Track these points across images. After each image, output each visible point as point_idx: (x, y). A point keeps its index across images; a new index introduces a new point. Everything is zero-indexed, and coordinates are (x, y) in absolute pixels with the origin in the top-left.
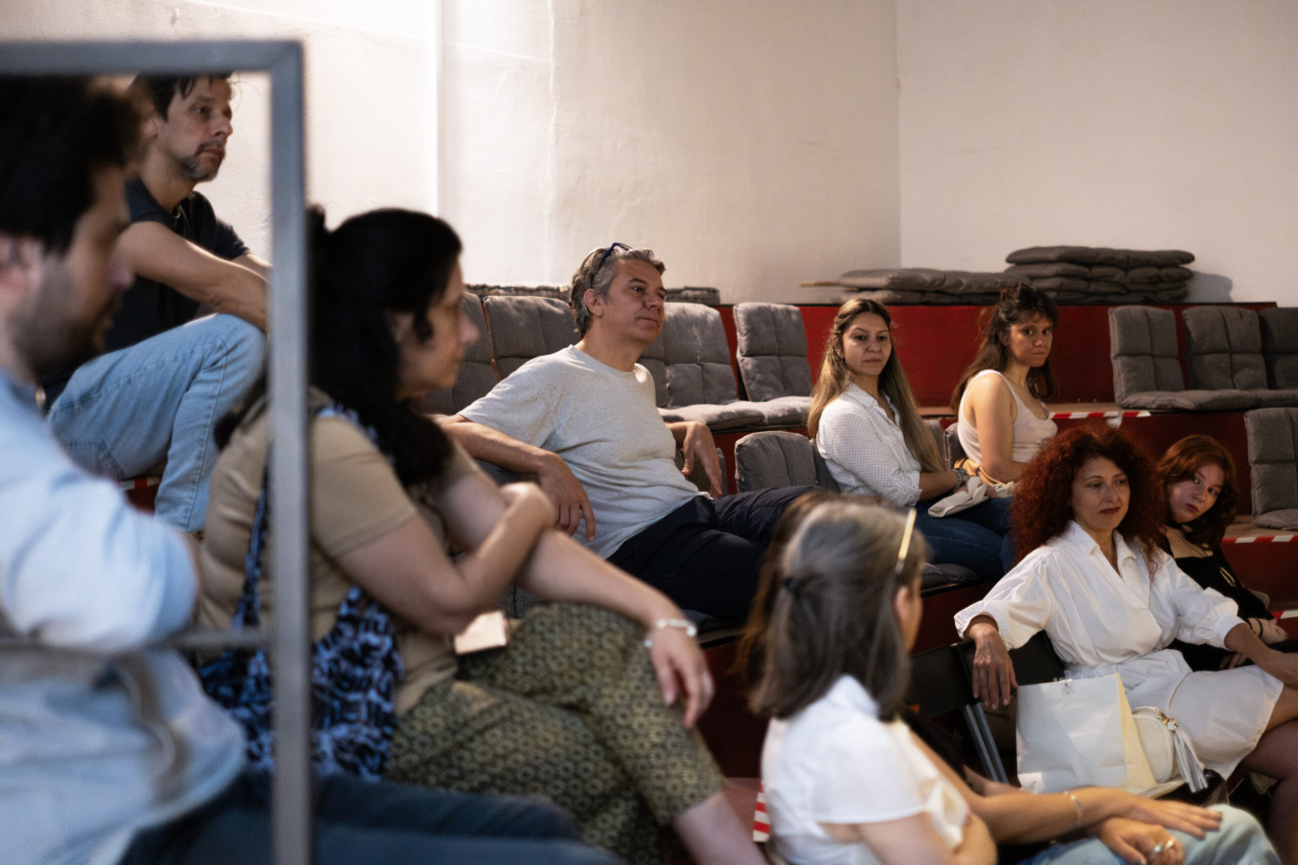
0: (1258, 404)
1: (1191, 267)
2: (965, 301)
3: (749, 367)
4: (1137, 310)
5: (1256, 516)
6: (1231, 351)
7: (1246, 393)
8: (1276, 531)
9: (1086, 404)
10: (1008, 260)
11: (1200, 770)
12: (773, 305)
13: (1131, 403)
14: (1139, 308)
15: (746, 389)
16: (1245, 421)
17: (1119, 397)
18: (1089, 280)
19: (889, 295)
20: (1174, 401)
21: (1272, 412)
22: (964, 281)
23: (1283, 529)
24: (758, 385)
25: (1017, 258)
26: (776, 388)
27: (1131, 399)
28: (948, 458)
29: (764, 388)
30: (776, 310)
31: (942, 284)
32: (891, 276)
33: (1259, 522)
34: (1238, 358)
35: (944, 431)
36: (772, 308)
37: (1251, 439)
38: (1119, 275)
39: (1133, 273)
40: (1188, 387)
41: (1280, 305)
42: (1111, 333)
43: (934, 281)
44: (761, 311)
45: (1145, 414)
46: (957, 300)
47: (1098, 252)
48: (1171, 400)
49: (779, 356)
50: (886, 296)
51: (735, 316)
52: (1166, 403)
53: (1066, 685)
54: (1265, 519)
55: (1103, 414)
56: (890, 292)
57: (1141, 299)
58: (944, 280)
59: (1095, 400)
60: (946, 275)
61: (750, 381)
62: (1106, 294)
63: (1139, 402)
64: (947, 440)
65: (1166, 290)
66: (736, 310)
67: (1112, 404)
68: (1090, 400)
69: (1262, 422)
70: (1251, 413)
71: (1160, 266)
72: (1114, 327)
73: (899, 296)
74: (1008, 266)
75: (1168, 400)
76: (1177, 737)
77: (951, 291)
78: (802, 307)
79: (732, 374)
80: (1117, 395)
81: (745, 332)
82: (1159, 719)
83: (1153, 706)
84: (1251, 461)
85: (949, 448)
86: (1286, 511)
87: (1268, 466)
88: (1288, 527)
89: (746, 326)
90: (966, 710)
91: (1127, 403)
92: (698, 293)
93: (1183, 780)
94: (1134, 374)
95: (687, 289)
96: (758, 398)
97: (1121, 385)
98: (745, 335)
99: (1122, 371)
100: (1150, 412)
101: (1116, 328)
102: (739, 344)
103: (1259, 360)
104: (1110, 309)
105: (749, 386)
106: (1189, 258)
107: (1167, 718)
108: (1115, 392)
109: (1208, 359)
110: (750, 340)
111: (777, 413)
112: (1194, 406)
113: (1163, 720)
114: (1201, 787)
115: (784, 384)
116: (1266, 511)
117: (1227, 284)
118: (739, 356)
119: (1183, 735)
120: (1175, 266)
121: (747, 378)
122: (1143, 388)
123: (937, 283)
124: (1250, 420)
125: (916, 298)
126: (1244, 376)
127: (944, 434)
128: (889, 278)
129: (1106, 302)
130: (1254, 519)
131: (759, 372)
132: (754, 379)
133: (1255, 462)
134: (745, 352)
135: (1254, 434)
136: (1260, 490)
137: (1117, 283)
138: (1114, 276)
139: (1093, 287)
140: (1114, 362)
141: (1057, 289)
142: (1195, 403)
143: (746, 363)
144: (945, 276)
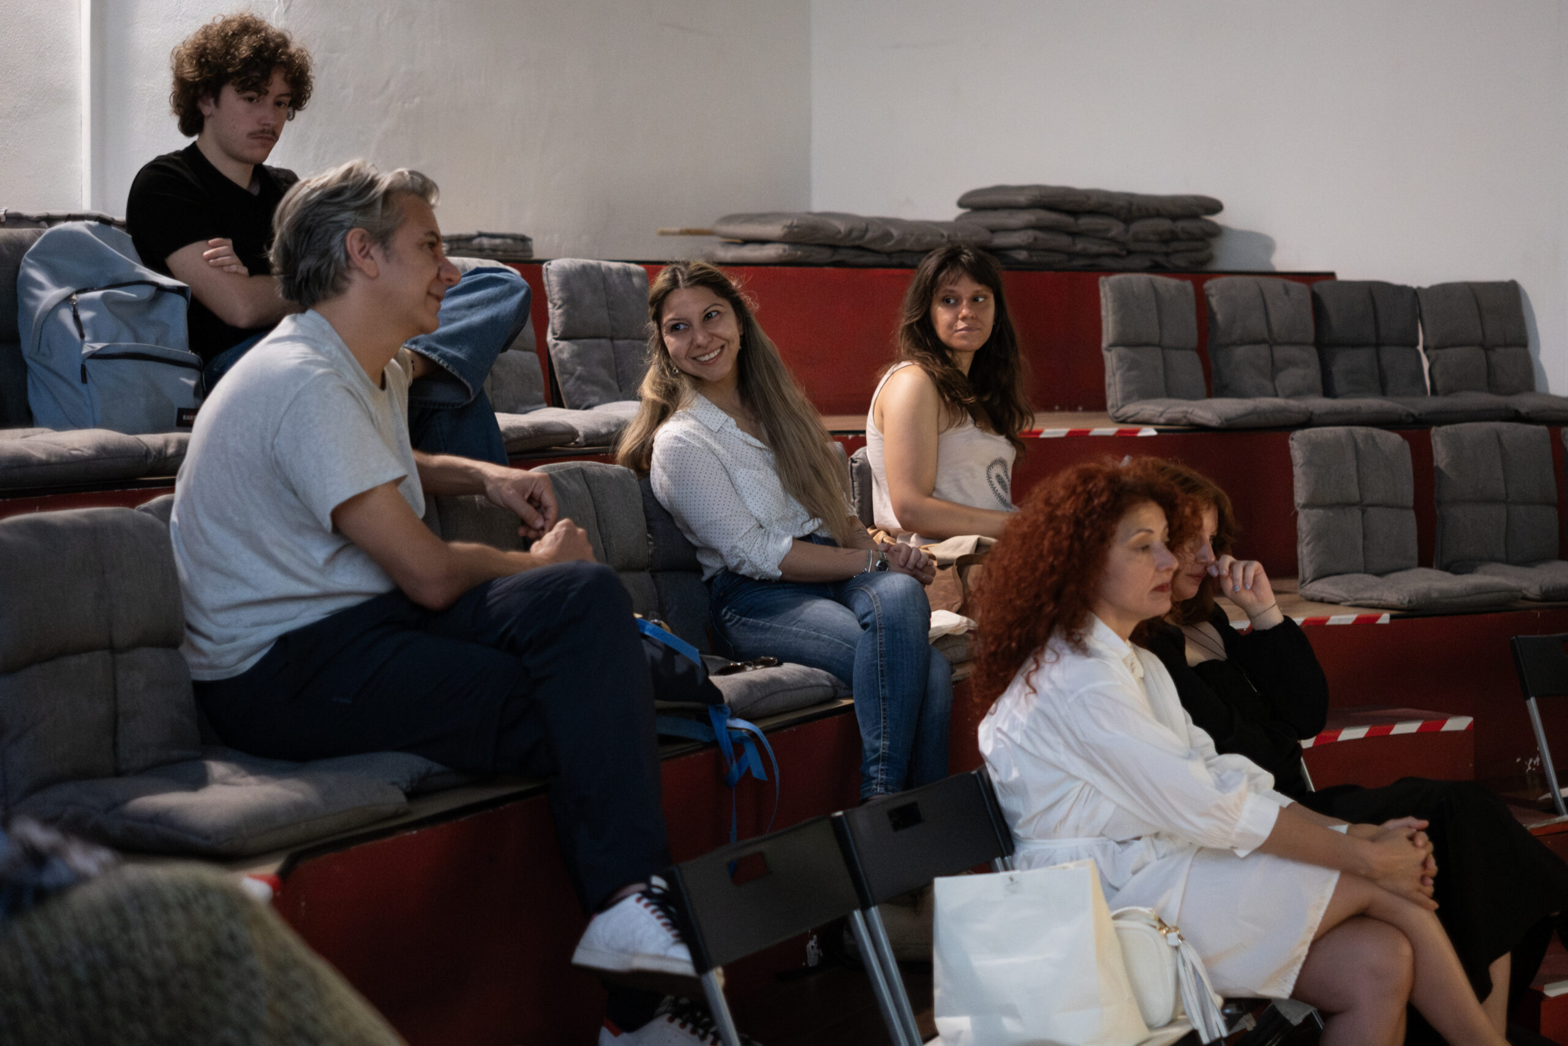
0: (1308, 421)
1: (1217, 219)
2: (895, 261)
3: (565, 356)
4: (1140, 280)
5: (1304, 585)
6: (1271, 342)
7: (1293, 403)
8: (1331, 608)
9: (1067, 414)
10: (961, 204)
11: (1216, 1007)
12: (605, 264)
13: (1130, 414)
14: (1144, 277)
15: (560, 389)
16: (1291, 446)
17: (1113, 407)
18: (1074, 234)
19: (785, 251)
20: (1191, 413)
21: (1328, 432)
22: (895, 232)
23: (1342, 603)
24: (579, 382)
25: (974, 200)
26: (606, 387)
27: (1131, 409)
28: (854, 498)
29: (588, 388)
30: (610, 269)
31: (862, 237)
32: (788, 222)
33: (1308, 593)
34: (1281, 352)
35: (849, 459)
36: (603, 269)
37: (1297, 471)
38: (1116, 229)
39: (1137, 227)
40: (1210, 395)
41: (1341, 276)
42: (1103, 313)
43: (851, 231)
44: (585, 270)
45: (1149, 432)
46: (883, 259)
47: (1087, 194)
48: (1187, 412)
49: (612, 339)
50: (780, 251)
51: (545, 279)
52: (1179, 416)
53: (1011, 879)
54: (1319, 588)
55: (1088, 432)
56: (787, 247)
57: (1147, 263)
58: (866, 230)
59: (1080, 408)
60: (869, 223)
61: (566, 376)
62: (1098, 255)
63: (1142, 412)
64: (854, 471)
65: (1183, 251)
66: (547, 269)
67: (1103, 413)
68: (1072, 408)
69: (1314, 447)
70: (1298, 434)
71: (1174, 218)
72: (1107, 305)
73: (799, 253)
74: (961, 211)
75: (1183, 412)
76: (1182, 957)
77: (876, 246)
78: (648, 266)
79: (537, 367)
80: (1109, 403)
81: (559, 303)
82: (1154, 927)
83: (1146, 906)
84: (1299, 504)
85: (856, 484)
86: (1346, 577)
87: (1321, 511)
88: (1349, 601)
89: (560, 294)
90: (854, 918)
91: (1124, 415)
92: (498, 241)
93: (1191, 1025)
94: (1134, 373)
95: (481, 235)
96: (578, 402)
97: (1116, 388)
98: (560, 307)
99: (1118, 369)
100: (1157, 430)
101: (1110, 305)
102: (551, 321)
103: (1310, 354)
104: (1102, 279)
105: (564, 383)
106: (1215, 207)
107: (1166, 926)
108: (1107, 398)
109: (1241, 352)
110: (568, 316)
111: (600, 427)
112: (1219, 421)
113: (1161, 929)
114: (1217, 1035)
115: (618, 382)
116: (1319, 576)
117: (1267, 245)
118: (550, 338)
119: (1190, 954)
120: (1195, 216)
121: (562, 373)
122: (1147, 394)
123: (855, 234)
124: (1298, 444)
125: (825, 255)
126: (1290, 377)
127: (849, 463)
128: (785, 226)
129: (1096, 267)
130: (1302, 588)
131: (580, 364)
132: (572, 374)
133: (1304, 506)
134: (559, 332)
135: (1302, 465)
136: (1310, 546)
137: (1113, 241)
138: (1108, 230)
139: (1080, 245)
140: (1106, 354)
141: (1028, 248)
142: (1220, 418)
143: (561, 350)
144: (867, 225)
